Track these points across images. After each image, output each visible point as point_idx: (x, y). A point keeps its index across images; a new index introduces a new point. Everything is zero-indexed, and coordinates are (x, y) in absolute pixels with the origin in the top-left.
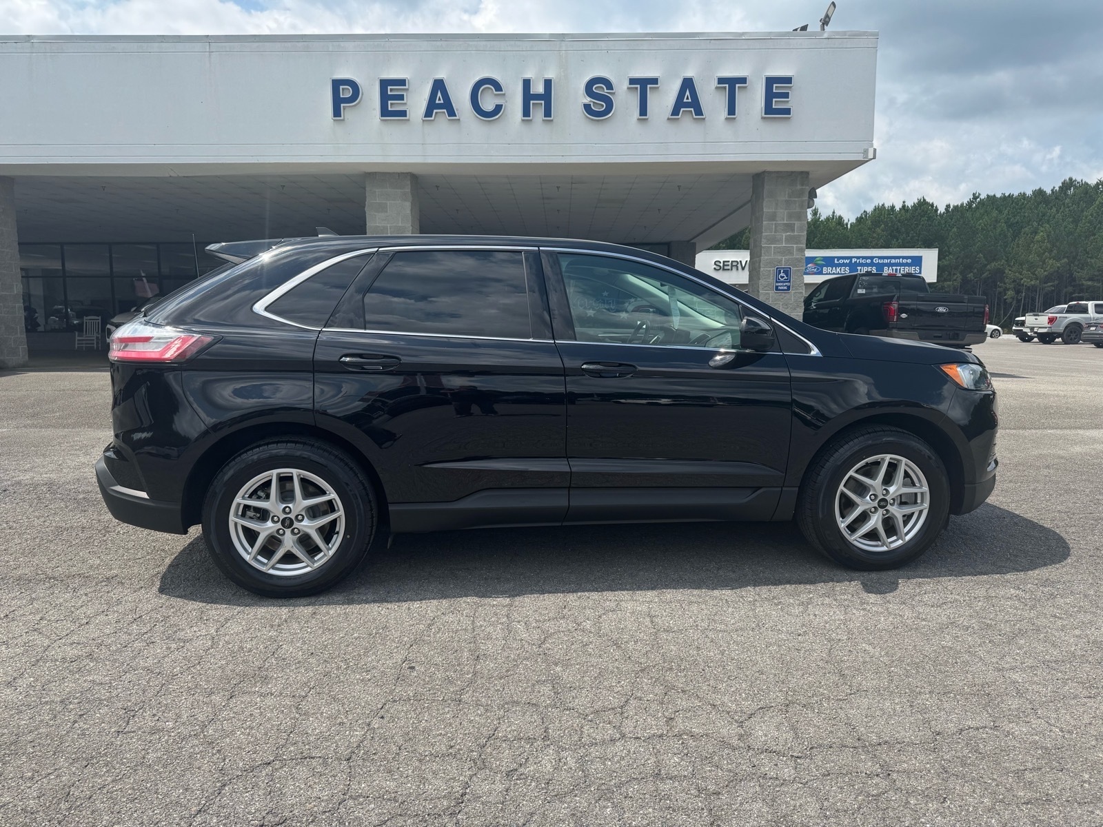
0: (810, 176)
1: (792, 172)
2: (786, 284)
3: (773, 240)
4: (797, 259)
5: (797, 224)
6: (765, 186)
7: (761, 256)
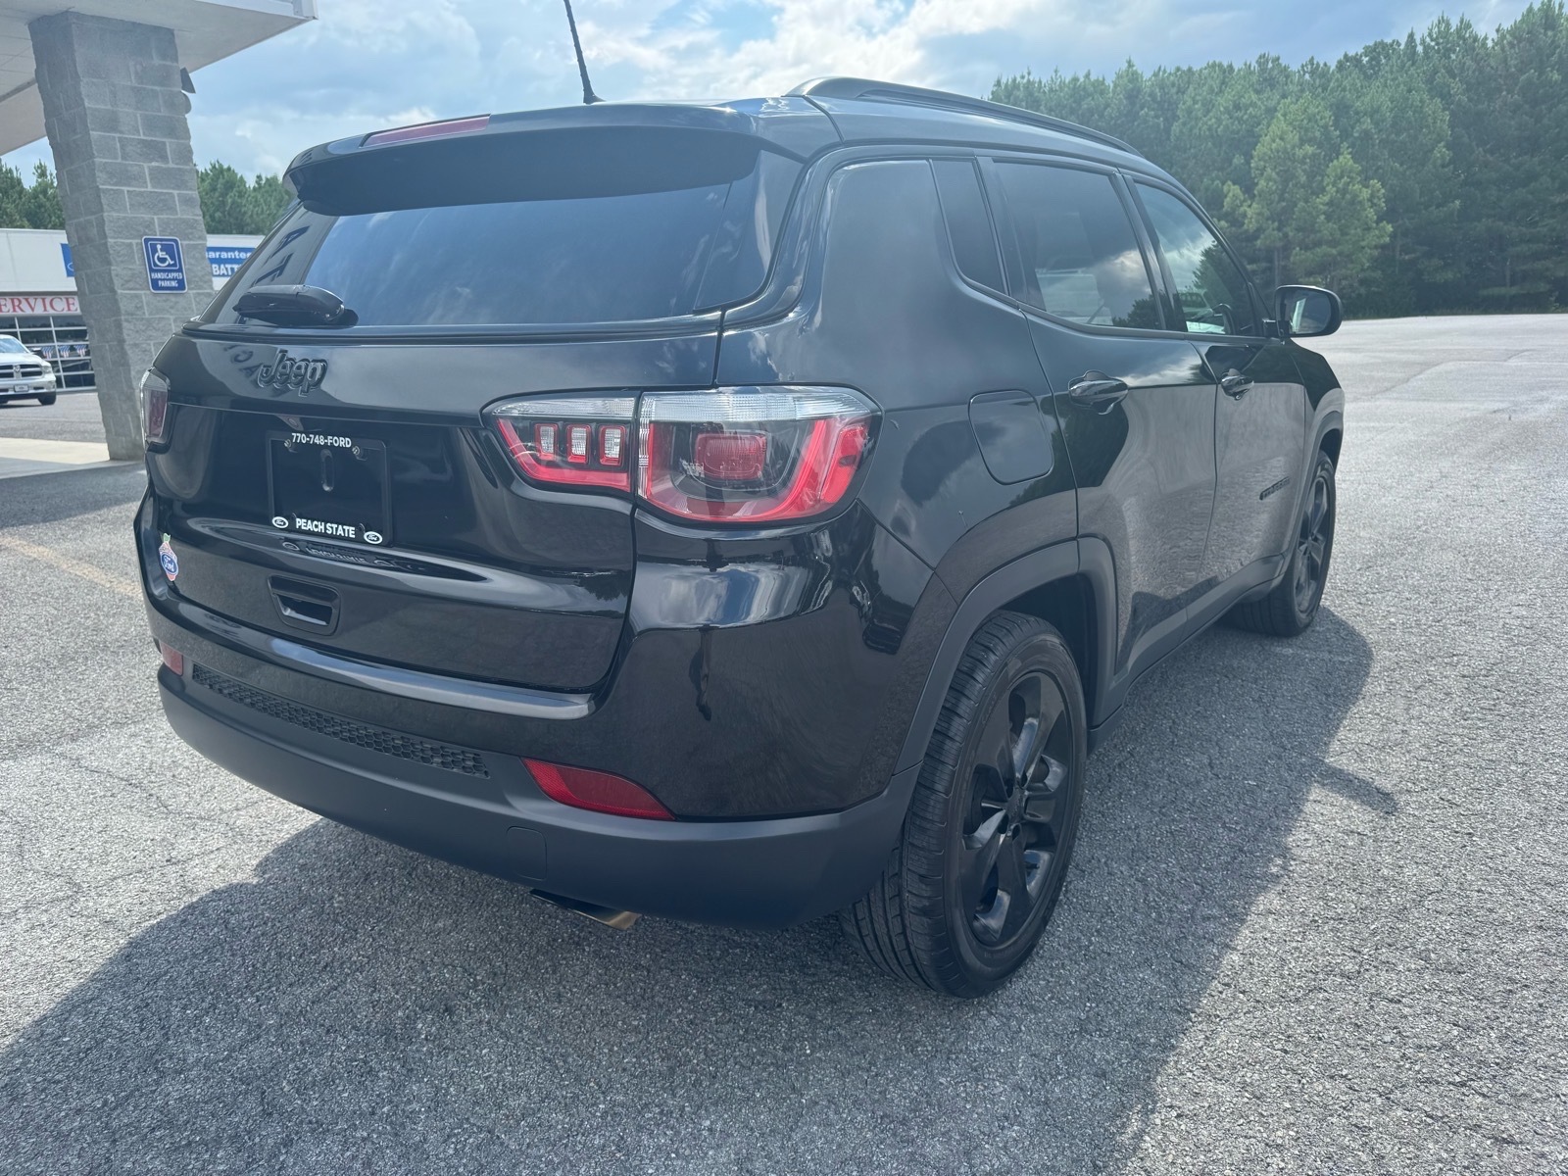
0: (177, 41)
1: (134, 24)
2: (175, 275)
3: (124, 177)
4: (184, 221)
5: (170, 144)
6: (76, 47)
7: (102, 210)
